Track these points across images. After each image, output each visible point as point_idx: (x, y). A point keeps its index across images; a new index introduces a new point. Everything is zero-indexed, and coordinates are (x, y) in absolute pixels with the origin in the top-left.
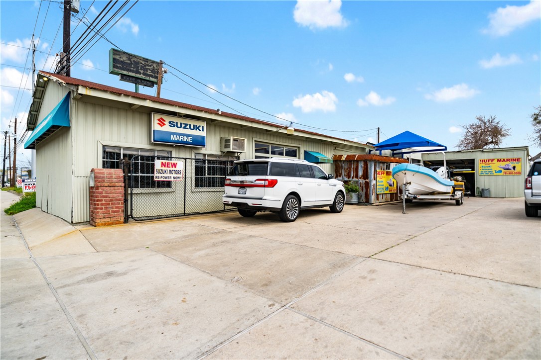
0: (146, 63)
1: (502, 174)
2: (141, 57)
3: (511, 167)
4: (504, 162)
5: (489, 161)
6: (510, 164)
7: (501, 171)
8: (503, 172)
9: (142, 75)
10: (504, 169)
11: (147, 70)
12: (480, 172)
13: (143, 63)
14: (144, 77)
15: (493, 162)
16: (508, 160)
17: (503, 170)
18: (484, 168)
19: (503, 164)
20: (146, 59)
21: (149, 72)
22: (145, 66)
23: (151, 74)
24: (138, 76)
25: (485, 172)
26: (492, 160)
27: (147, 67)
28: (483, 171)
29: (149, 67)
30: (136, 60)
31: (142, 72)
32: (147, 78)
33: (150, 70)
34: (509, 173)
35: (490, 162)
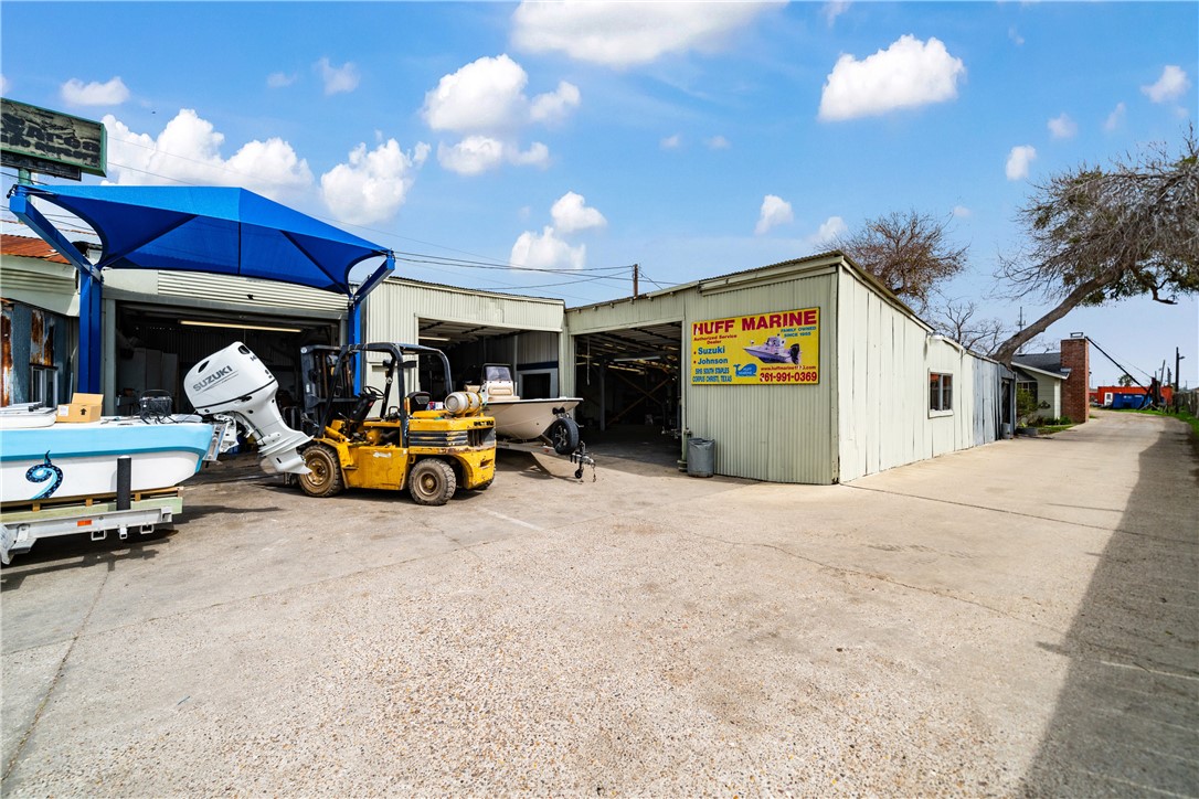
0: (48, 121)
1: (755, 379)
2: (29, 106)
3: (783, 351)
4: (762, 328)
5: (718, 325)
6: (781, 339)
7: (753, 368)
8: (759, 371)
9: (32, 149)
10: (763, 360)
11: (50, 137)
12: (694, 374)
13: (39, 121)
14: (38, 153)
15: (732, 331)
16: (776, 320)
17: (760, 364)
18: (704, 357)
19: (759, 338)
20: (47, 112)
21: (57, 143)
22: (44, 128)
23: (65, 146)
24: (20, 149)
25: (707, 371)
26: (729, 324)
27: (52, 131)
28: (703, 366)
29: (57, 132)
30: (12, 113)
31: (33, 140)
32: (52, 156)
33: (59, 137)
34: (779, 377)
35: (722, 332)
